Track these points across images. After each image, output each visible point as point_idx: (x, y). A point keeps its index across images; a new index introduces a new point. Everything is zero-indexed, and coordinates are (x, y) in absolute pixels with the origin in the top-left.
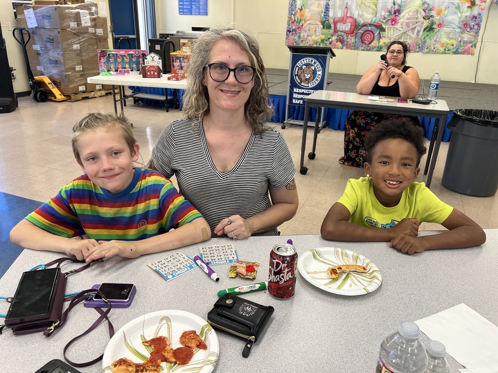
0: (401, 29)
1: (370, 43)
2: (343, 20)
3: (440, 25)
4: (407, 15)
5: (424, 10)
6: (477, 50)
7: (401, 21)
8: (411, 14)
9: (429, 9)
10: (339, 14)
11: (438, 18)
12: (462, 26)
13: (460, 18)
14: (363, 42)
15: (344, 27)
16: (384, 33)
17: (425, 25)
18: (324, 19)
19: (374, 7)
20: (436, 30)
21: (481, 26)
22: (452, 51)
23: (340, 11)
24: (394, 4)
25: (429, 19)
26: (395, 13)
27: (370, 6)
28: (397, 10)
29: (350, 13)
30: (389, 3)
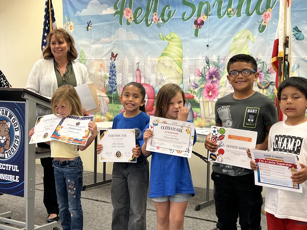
7: (222, 91)
9: (265, 71)
10: (130, 79)
16: (198, 110)
18: (110, 89)
19: (178, 68)
23: (131, 74)
24: (208, 63)
26: (211, 77)
27: (172, 66)
28: (214, 72)
29: (145, 77)
30: (199, 60)
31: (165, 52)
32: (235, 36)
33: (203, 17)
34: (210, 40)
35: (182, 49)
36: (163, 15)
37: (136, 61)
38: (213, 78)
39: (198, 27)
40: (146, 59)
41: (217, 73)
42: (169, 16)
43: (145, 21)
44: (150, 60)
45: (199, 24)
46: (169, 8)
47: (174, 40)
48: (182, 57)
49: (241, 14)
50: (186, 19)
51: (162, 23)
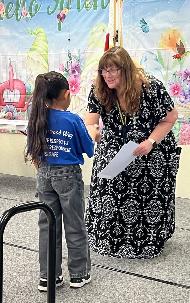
2: (9, 85)
10: (5, 77)
19: (45, 63)
24: (70, 57)
26: (74, 72)
27: (40, 61)
28: (76, 67)
29: (17, 73)
30: (63, 55)
31: (33, 47)
32: (92, 29)
33: (65, 11)
34: (71, 34)
35: (47, 43)
36: (30, 9)
37: (8, 56)
38: (75, 72)
39: (61, 21)
40: (17, 55)
41: (79, 67)
42: (36, 10)
43: (15, 15)
44: (21, 55)
45: (61, 18)
46: (36, 3)
47: (40, 34)
48: (47, 52)
49: (97, 7)
50: (51, 12)
51: (30, 17)
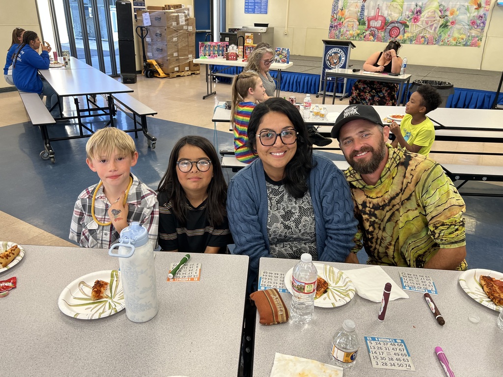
0: (421, 26)
1: (396, 37)
2: (375, 18)
3: (453, 23)
4: (426, 15)
5: (440, 11)
6: (482, 44)
7: (422, 19)
8: (429, 14)
9: (444, 10)
10: (372, 14)
11: (452, 17)
12: (471, 24)
13: (469, 17)
14: (391, 36)
15: (376, 24)
16: (408, 29)
17: (441, 23)
18: (360, 18)
19: (400, 8)
20: (449, 27)
21: (486, 24)
22: (462, 44)
23: (373, 11)
24: (416, 6)
25: (444, 18)
27: (397, 7)
29: (381, 12)
30: (412, 4)
37: (378, 3)
40: (383, 3)
41: (421, 10)
